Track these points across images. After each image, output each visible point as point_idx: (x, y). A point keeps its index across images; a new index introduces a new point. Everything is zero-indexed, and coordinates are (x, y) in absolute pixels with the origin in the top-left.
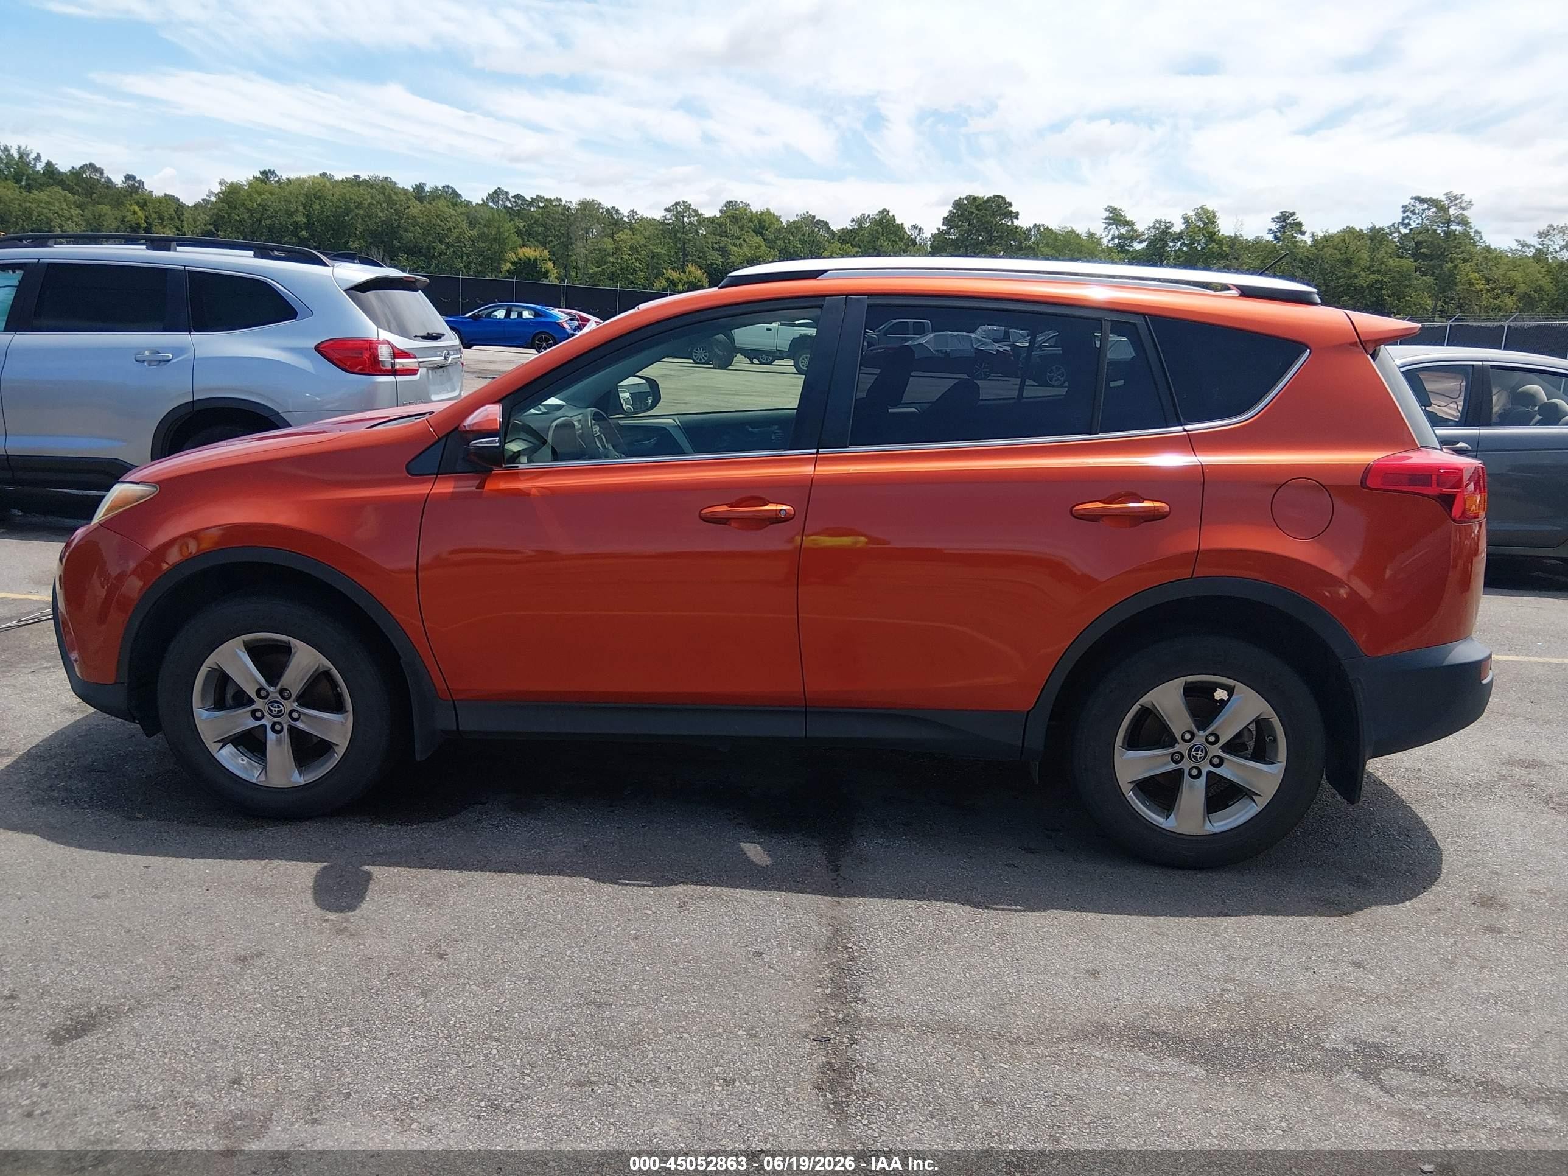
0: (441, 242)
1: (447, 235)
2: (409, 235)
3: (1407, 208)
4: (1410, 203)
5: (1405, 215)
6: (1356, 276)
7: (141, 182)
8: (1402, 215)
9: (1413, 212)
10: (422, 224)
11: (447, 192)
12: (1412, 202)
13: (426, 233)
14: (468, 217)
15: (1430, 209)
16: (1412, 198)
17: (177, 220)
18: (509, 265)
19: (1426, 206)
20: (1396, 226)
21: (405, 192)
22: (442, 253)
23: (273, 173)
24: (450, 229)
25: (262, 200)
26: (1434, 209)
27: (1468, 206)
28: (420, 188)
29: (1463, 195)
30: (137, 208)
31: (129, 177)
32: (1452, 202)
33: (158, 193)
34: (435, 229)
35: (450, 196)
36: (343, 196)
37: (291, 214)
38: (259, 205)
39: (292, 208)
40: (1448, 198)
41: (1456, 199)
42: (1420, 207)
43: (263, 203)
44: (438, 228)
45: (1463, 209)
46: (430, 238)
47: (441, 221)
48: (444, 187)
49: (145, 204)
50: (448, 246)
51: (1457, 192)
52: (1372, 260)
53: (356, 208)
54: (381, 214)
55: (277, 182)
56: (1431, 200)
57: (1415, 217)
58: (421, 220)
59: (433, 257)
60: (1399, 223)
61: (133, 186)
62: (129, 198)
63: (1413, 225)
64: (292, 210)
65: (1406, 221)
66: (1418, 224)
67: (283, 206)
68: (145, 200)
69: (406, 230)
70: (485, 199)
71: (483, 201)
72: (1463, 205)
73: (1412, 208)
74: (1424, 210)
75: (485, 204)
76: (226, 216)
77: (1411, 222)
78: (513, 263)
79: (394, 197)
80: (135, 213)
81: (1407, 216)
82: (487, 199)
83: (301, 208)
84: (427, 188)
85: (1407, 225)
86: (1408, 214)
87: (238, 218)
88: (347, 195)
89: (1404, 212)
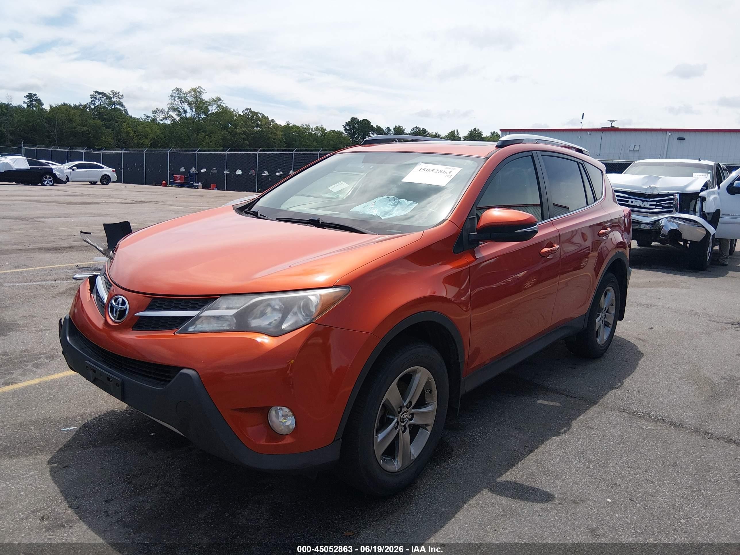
3: (93, 96)
4: (93, 94)
5: (92, 99)
6: (75, 128)
8: (91, 99)
9: (96, 98)
12: (94, 93)
15: (103, 98)
16: (94, 92)
19: (101, 96)
20: (89, 104)
26: (105, 98)
27: (122, 97)
29: (119, 92)
32: (114, 95)
40: (113, 93)
41: (116, 94)
42: (98, 96)
45: (120, 99)
51: (116, 90)
52: (82, 120)
56: (103, 93)
57: (97, 100)
60: (90, 103)
63: (97, 104)
65: (93, 102)
66: (99, 104)
72: (120, 97)
73: (95, 97)
74: (100, 98)
77: (96, 103)
81: (93, 100)
85: (94, 104)
86: (93, 99)
89: (92, 98)
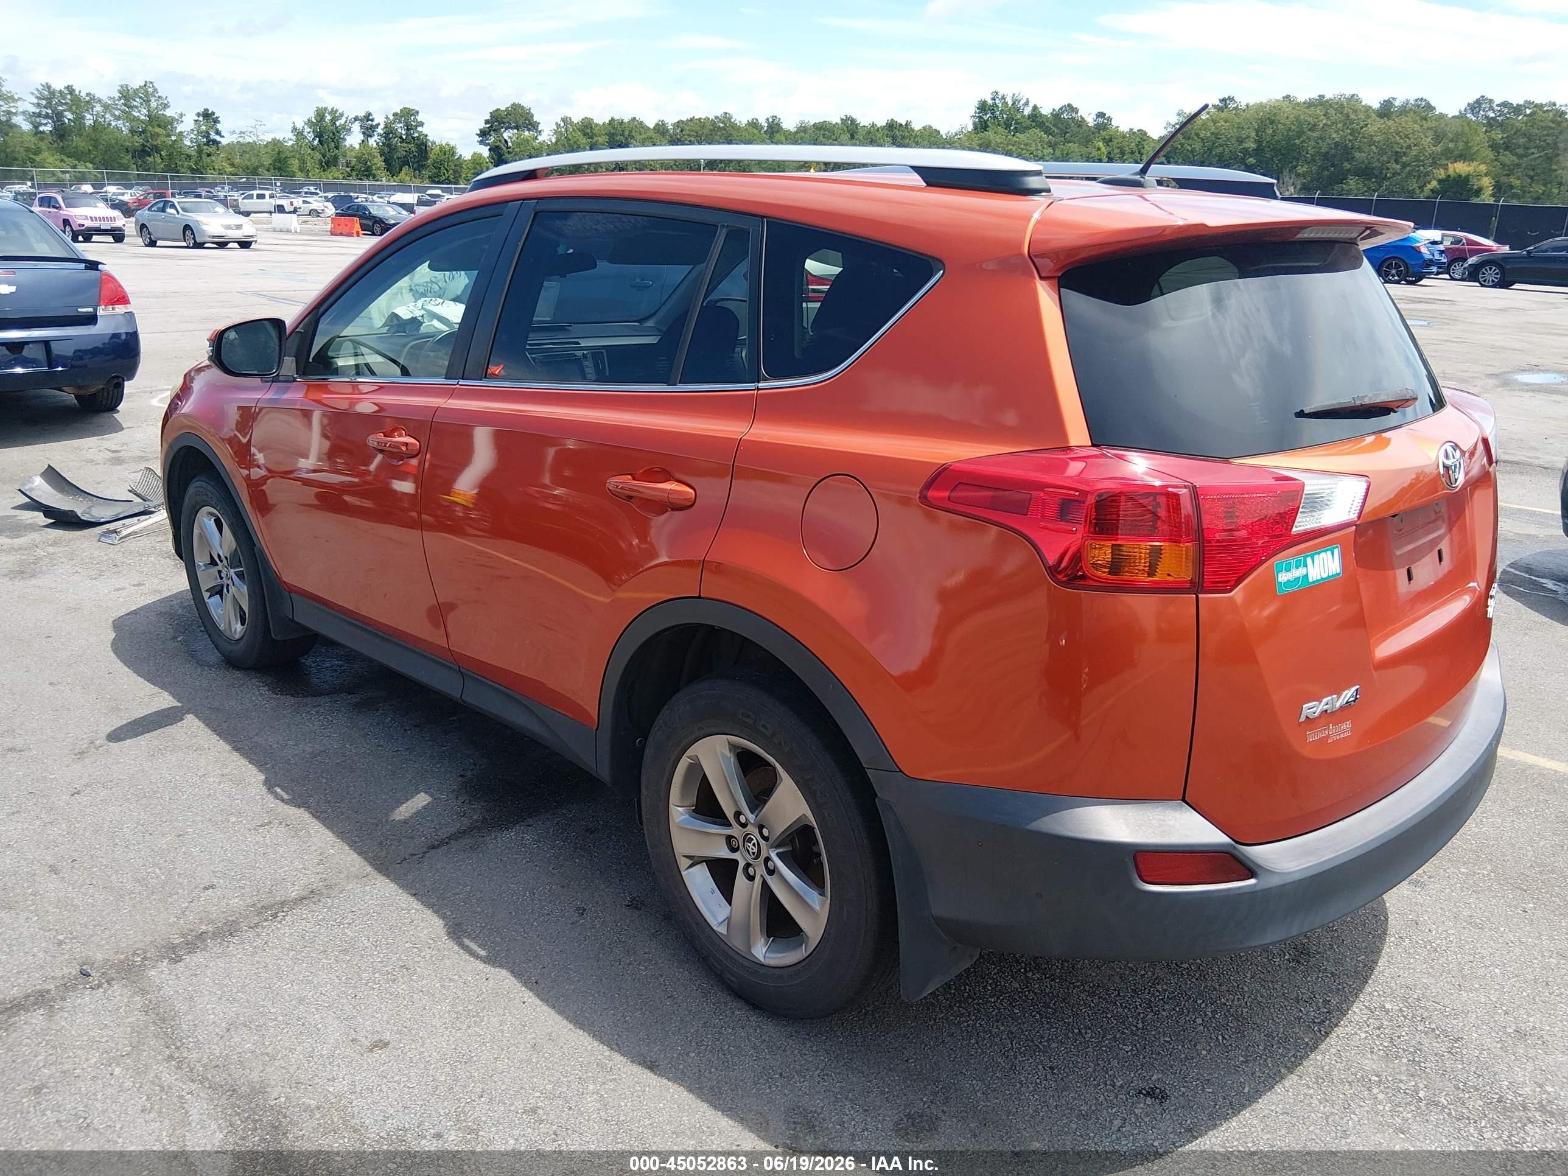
0: (1397, 162)
1: (1405, 153)
2: (1363, 155)
7: (1110, 119)
10: (1379, 142)
11: (1419, 106)
13: (1382, 152)
14: (1436, 132)
17: (1137, 154)
18: (1434, 183)
21: (1368, 109)
22: (1395, 174)
23: (1232, 99)
24: (1409, 147)
25: (1217, 128)
28: (1387, 104)
30: (1101, 144)
31: (1101, 115)
33: (1124, 128)
34: (1392, 147)
35: (1422, 110)
36: (1297, 119)
37: (1241, 141)
38: (1212, 134)
39: (1244, 135)
43: (1216, 131)
44: (1395, 146)
46: (1385, 158)
47: (1401, 138)
48: (1416, 100)
49: (1111, 140)
50: (1404, 165)
53: (1309, 130)
54: (1334, 135)
55: (1235, 109)
58: (1376, 139)
59: (1385, 178)
61: (1103, 122)
62: (1097, 135)
64: (1244, 136)
67: (1234, 132)
68: (1111, 135)
69: (1360, 150)
70: (1463, 110)
71: (1460, 112)
75: (1461, 116)
76: (1179, 146)
78: (1440, 181)
79: (1352, 117)
80: (1099, 149)
82: (1465, 110)
83: (1253, 134)
84: (1397, 103)
87: (1190, 148)
88: (1302, 117)
